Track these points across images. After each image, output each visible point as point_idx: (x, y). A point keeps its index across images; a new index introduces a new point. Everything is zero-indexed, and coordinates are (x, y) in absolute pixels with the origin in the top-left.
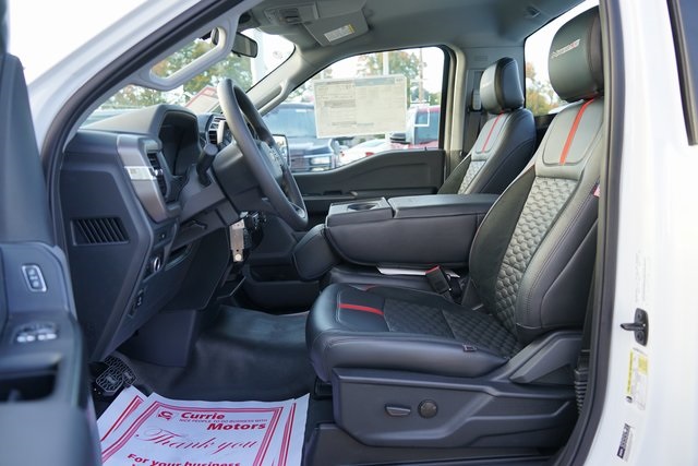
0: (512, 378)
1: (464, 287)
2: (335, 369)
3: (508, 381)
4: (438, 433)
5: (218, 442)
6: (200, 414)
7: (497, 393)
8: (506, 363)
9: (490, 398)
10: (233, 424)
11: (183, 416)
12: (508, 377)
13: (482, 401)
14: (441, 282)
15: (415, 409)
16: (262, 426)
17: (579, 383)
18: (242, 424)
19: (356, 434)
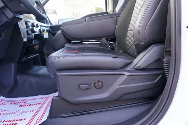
0: (135, 67)
1: (115, 46)
2: (55, 72)
3: (133, 69)
4: (104, 95)
5: (20, 112)
6: (18, 102)
7: (128, 74)
8: (132, 62)
9: (126, 76)
10: (29, 104)
11: (11, 103)
12: (133, 67)
13: (122, 79)
14: (106, 43)
15: (93, 85)
16: (40, 104)
17: (165, 65)
18: (32, 104)
19: (67, 99)
